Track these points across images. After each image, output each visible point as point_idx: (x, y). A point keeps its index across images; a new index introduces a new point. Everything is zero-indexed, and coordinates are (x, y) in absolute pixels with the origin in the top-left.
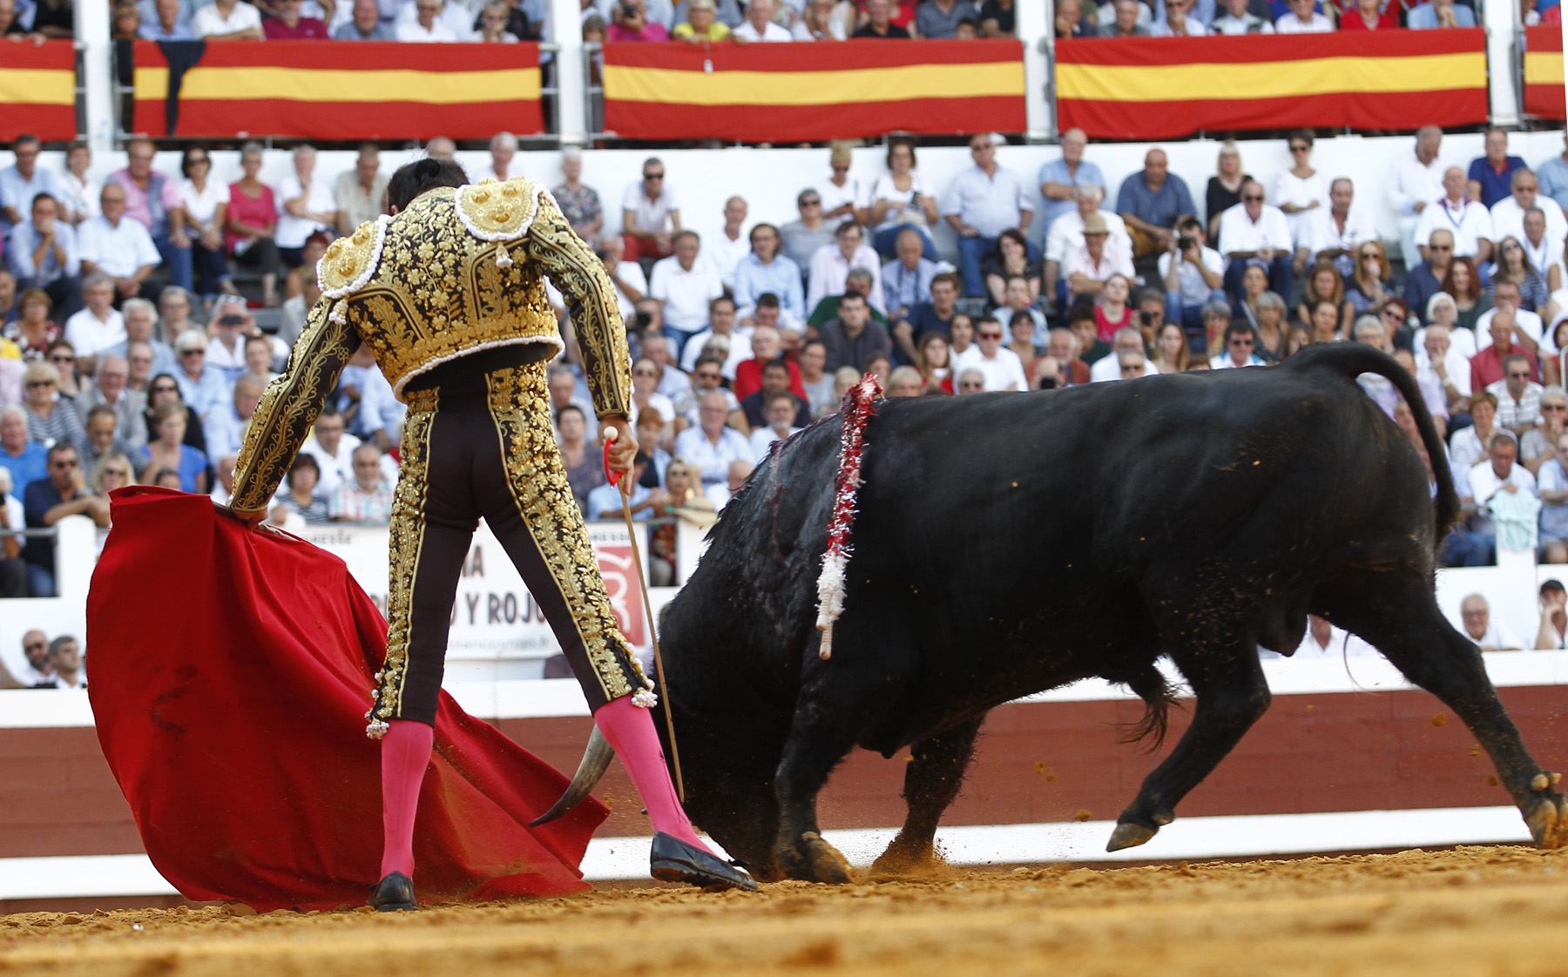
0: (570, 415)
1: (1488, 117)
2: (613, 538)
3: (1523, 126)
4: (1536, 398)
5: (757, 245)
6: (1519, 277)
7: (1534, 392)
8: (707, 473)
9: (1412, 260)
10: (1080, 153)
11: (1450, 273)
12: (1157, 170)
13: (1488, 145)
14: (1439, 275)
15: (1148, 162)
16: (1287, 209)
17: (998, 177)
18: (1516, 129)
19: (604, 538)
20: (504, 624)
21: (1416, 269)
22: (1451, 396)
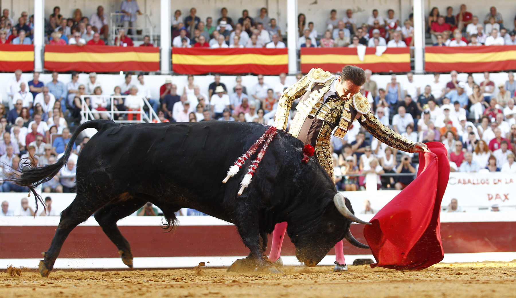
1: (34, 69)
3: (44, 72)
4: (43, 147)
6: (41, 113)
7: (43, 145)
9: (12, 108)
11: (22, 112)
13: (34, 76)
14: (19, 112)
18: (42, 73)
21: (12, 110)
22: (20, 146)
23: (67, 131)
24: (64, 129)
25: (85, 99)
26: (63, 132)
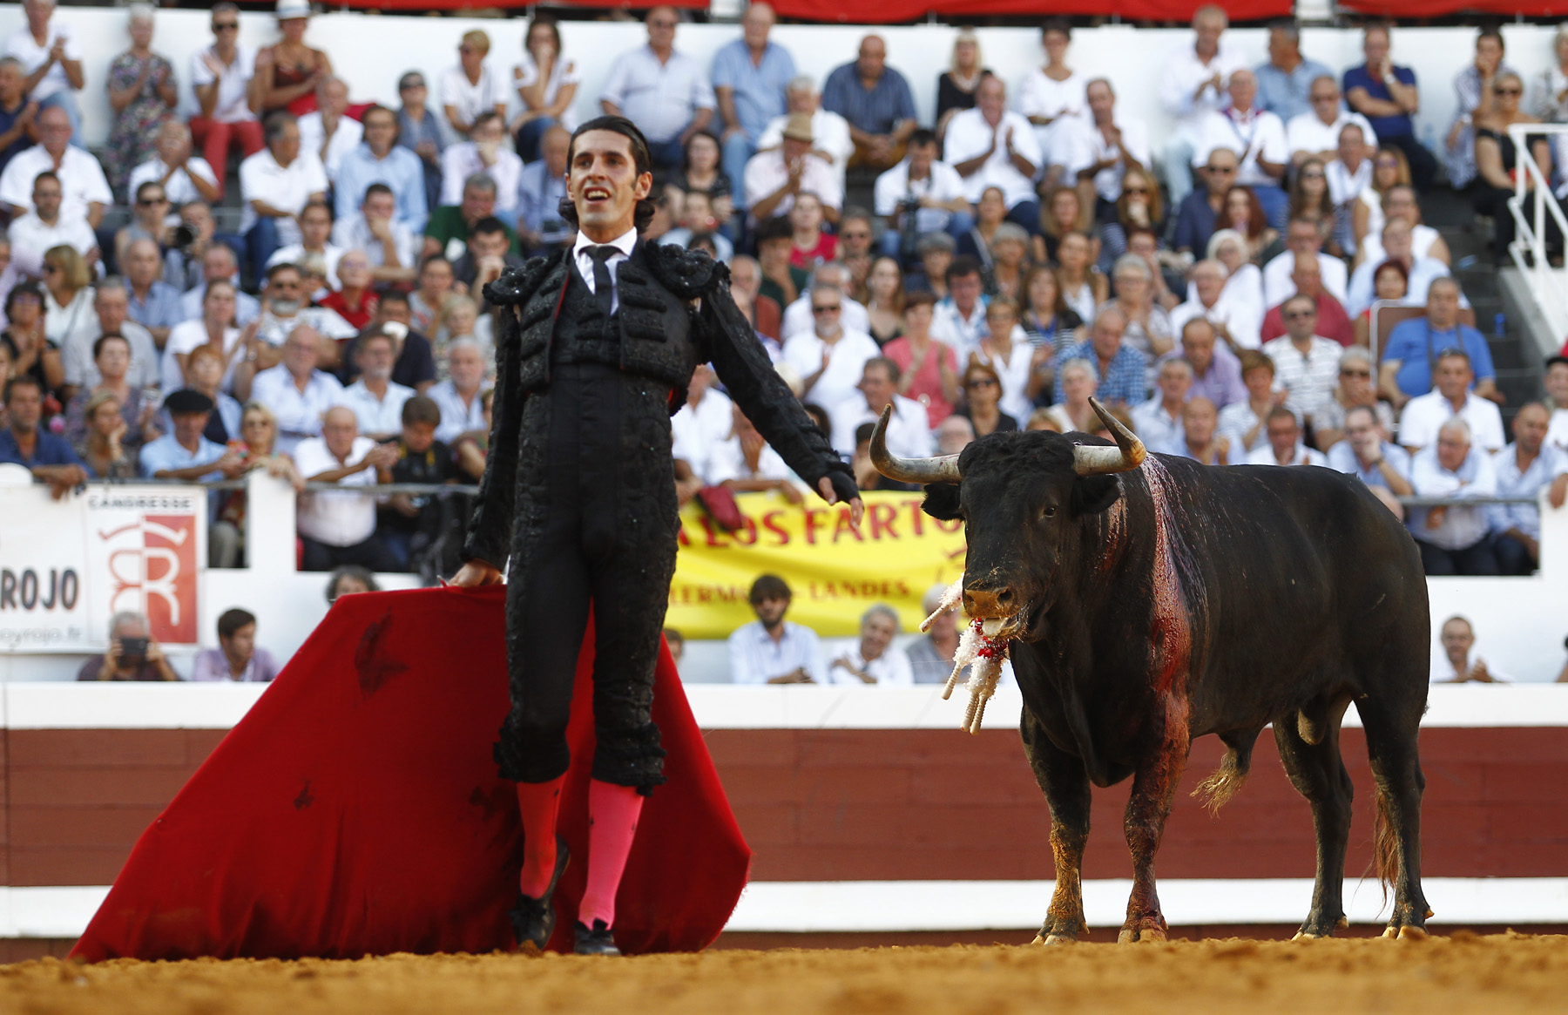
0: (113, 345)
1: (1292, 8)
2: (165, 504)
3: (1337, 21)
4: (1331, 358)
5: (371, 133)
8: (291, 426)
10: (765, 34)
11: (1227, 204)
12: (874, 62)
14: (1216, 205)
15: (863, 51)
16: (1034, 121)
17: (673, 64)
18: (1327, 24)
19: (152, 503)
20: (20, 609)
21: (1186, 201)
23: (1449, 288)
24: (1434, 282)
25: (1532, 140)
26: (1432, 294)
